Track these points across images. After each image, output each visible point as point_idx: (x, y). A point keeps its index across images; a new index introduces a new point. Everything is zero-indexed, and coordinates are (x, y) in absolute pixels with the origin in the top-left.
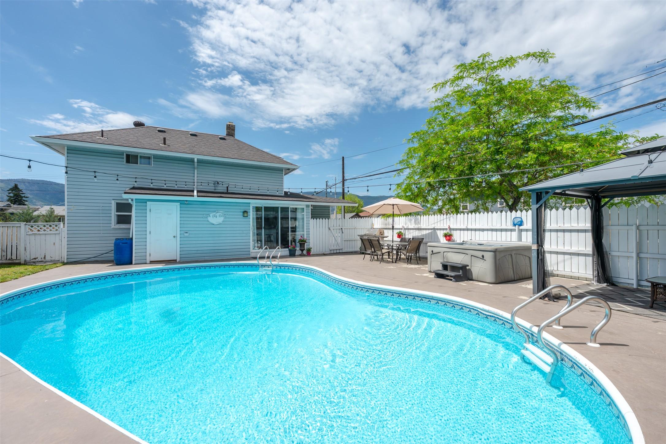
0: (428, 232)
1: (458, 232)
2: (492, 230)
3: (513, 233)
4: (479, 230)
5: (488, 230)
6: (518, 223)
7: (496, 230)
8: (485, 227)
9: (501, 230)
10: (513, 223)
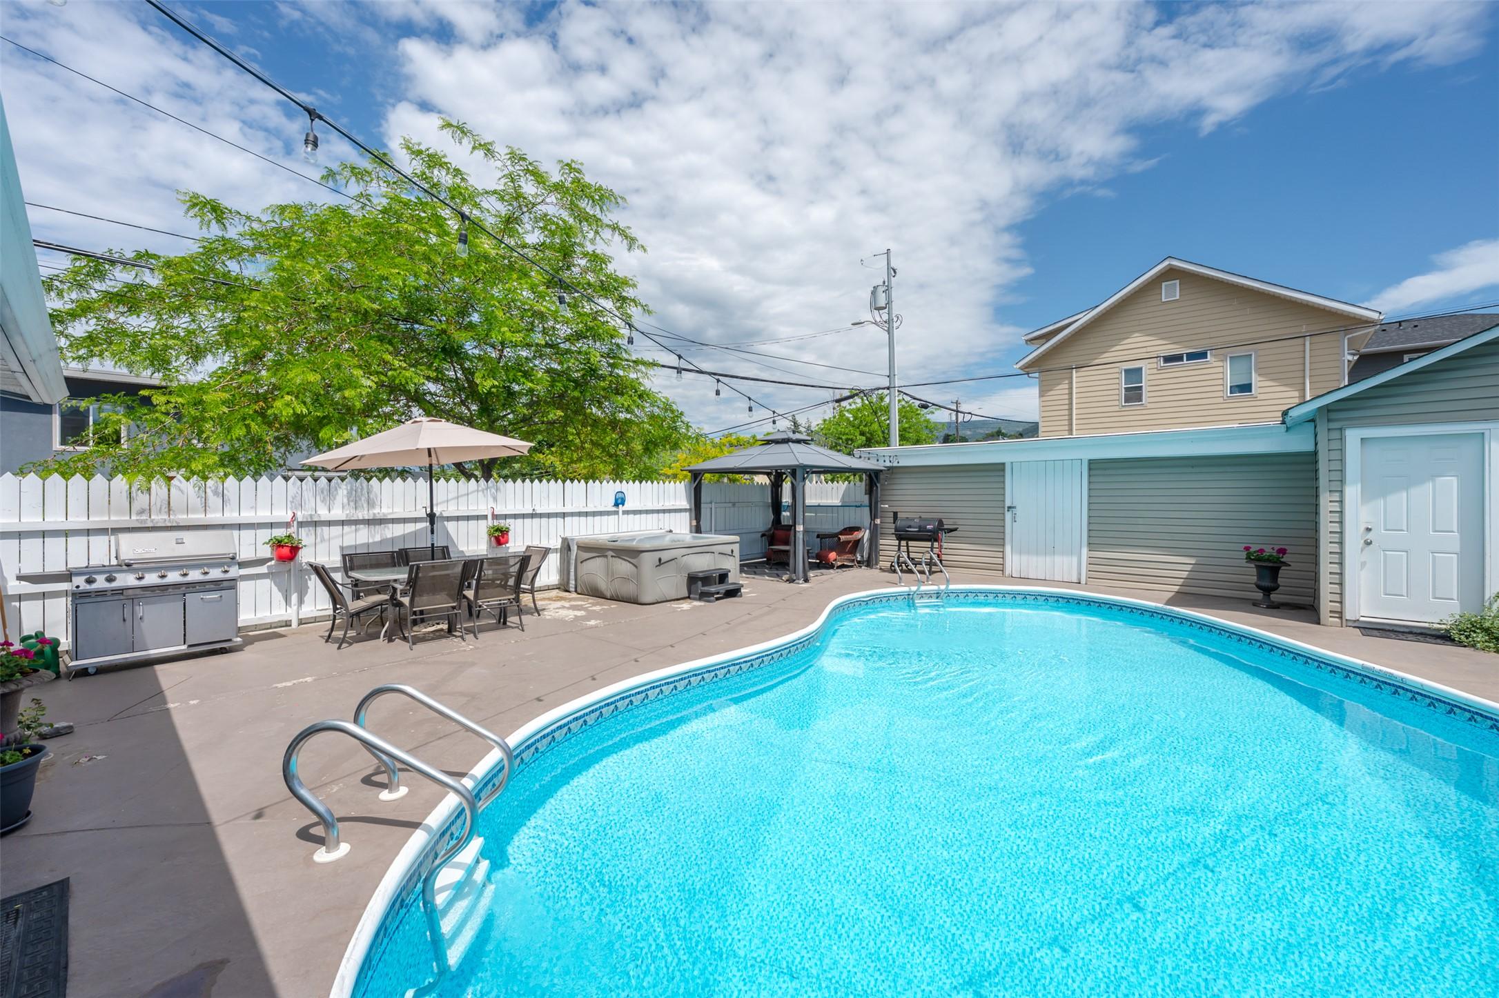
0: (410, 528)
1: (519, 521)
2: (579, 514)
3: (612, 518)
4: (556, 515)
5: (572, 514)
6: (619, 501)
7: (586, 514)
8: (568, 509)
9: (594, 514)
10: (613, 502)
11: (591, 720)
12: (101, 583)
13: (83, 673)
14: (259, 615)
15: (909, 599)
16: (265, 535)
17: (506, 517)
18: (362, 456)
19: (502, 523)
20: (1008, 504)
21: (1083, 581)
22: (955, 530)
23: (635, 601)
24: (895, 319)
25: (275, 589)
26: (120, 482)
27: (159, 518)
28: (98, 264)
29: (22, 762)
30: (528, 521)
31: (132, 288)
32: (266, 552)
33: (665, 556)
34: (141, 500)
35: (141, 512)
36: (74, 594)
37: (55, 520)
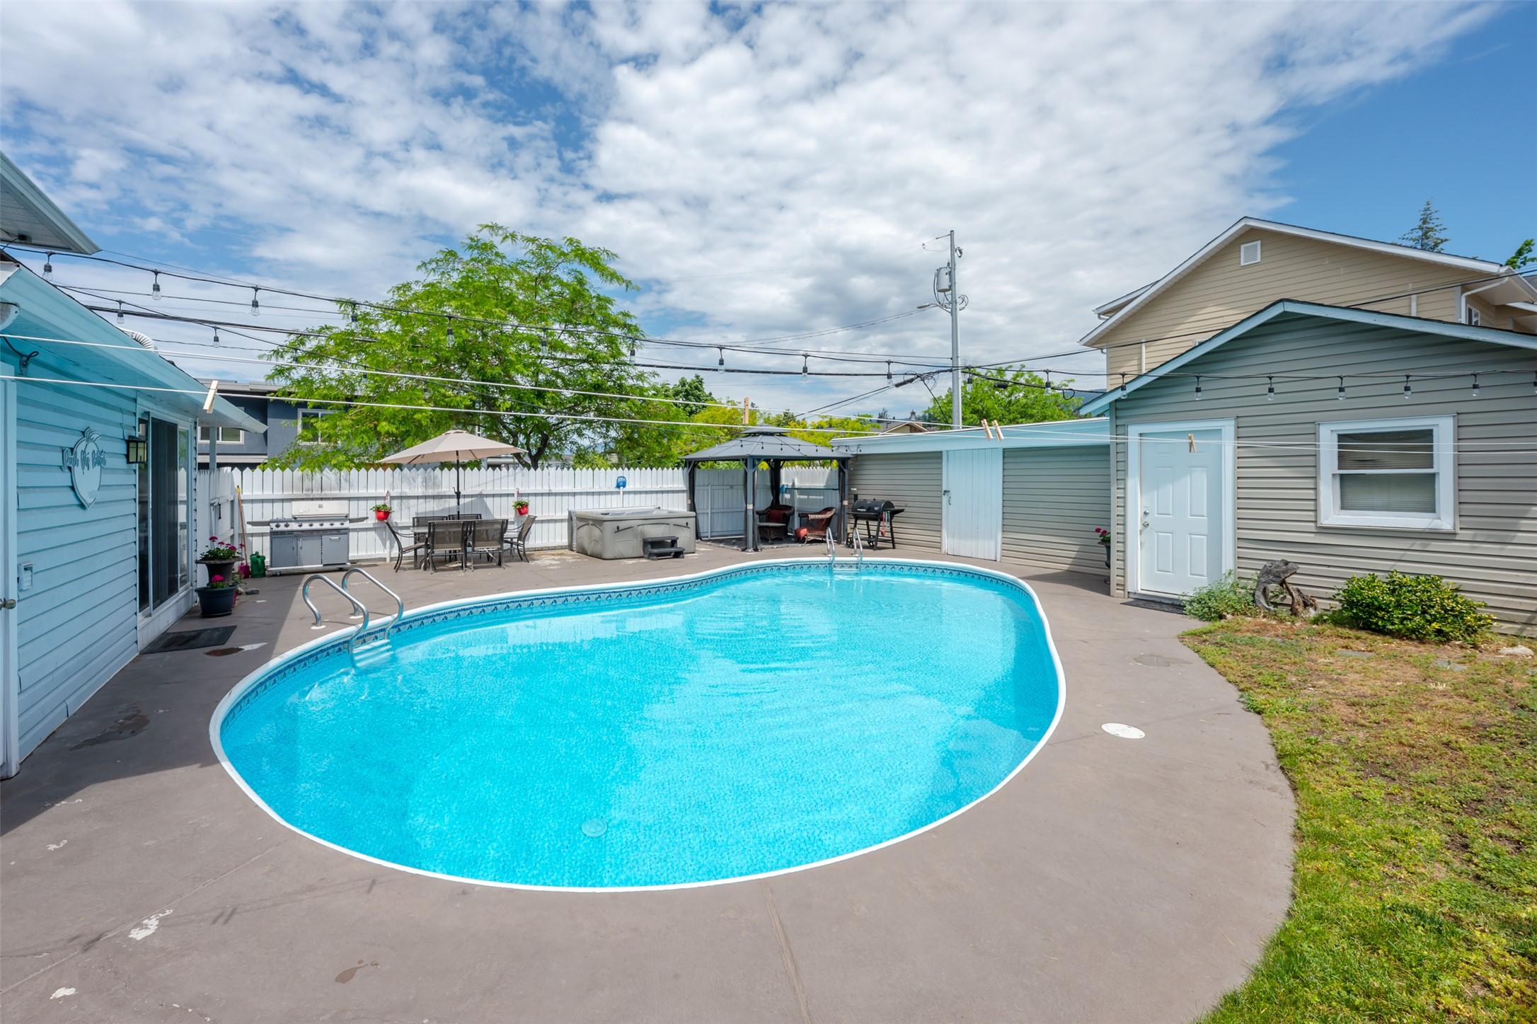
1: (539, 498)
2: (587, 494)
3: (614, 497)
4: (568, 494)
5: (581, 494)
6: (621, 484)
7: (593, 494)
8: (578, 489)
9: (599, 493)
10: (615, 484)
11: (488, 610)
12: (282, 527)
13: (275, 575)
14: (369, 553)
15: (830, 566)
16: (372, 504)
17: (528, 495)
18: (424, 455)
19: (525, 499)
20: (944, 488)
21: (998, 560)
22: (902, 511)
23: (599, 557)
24: (959, 301)
25: (377, 538)
26: (298, 473)
27: (316, 493)
28: (302, 337)
29: (229, 588)
30: (545, 498)
31: (320, 348)
32: (372, 515)
33: (622, 525)
34: (307, 483)
35: (308, 490)
36: (273, 534)
37: (268, 494)
